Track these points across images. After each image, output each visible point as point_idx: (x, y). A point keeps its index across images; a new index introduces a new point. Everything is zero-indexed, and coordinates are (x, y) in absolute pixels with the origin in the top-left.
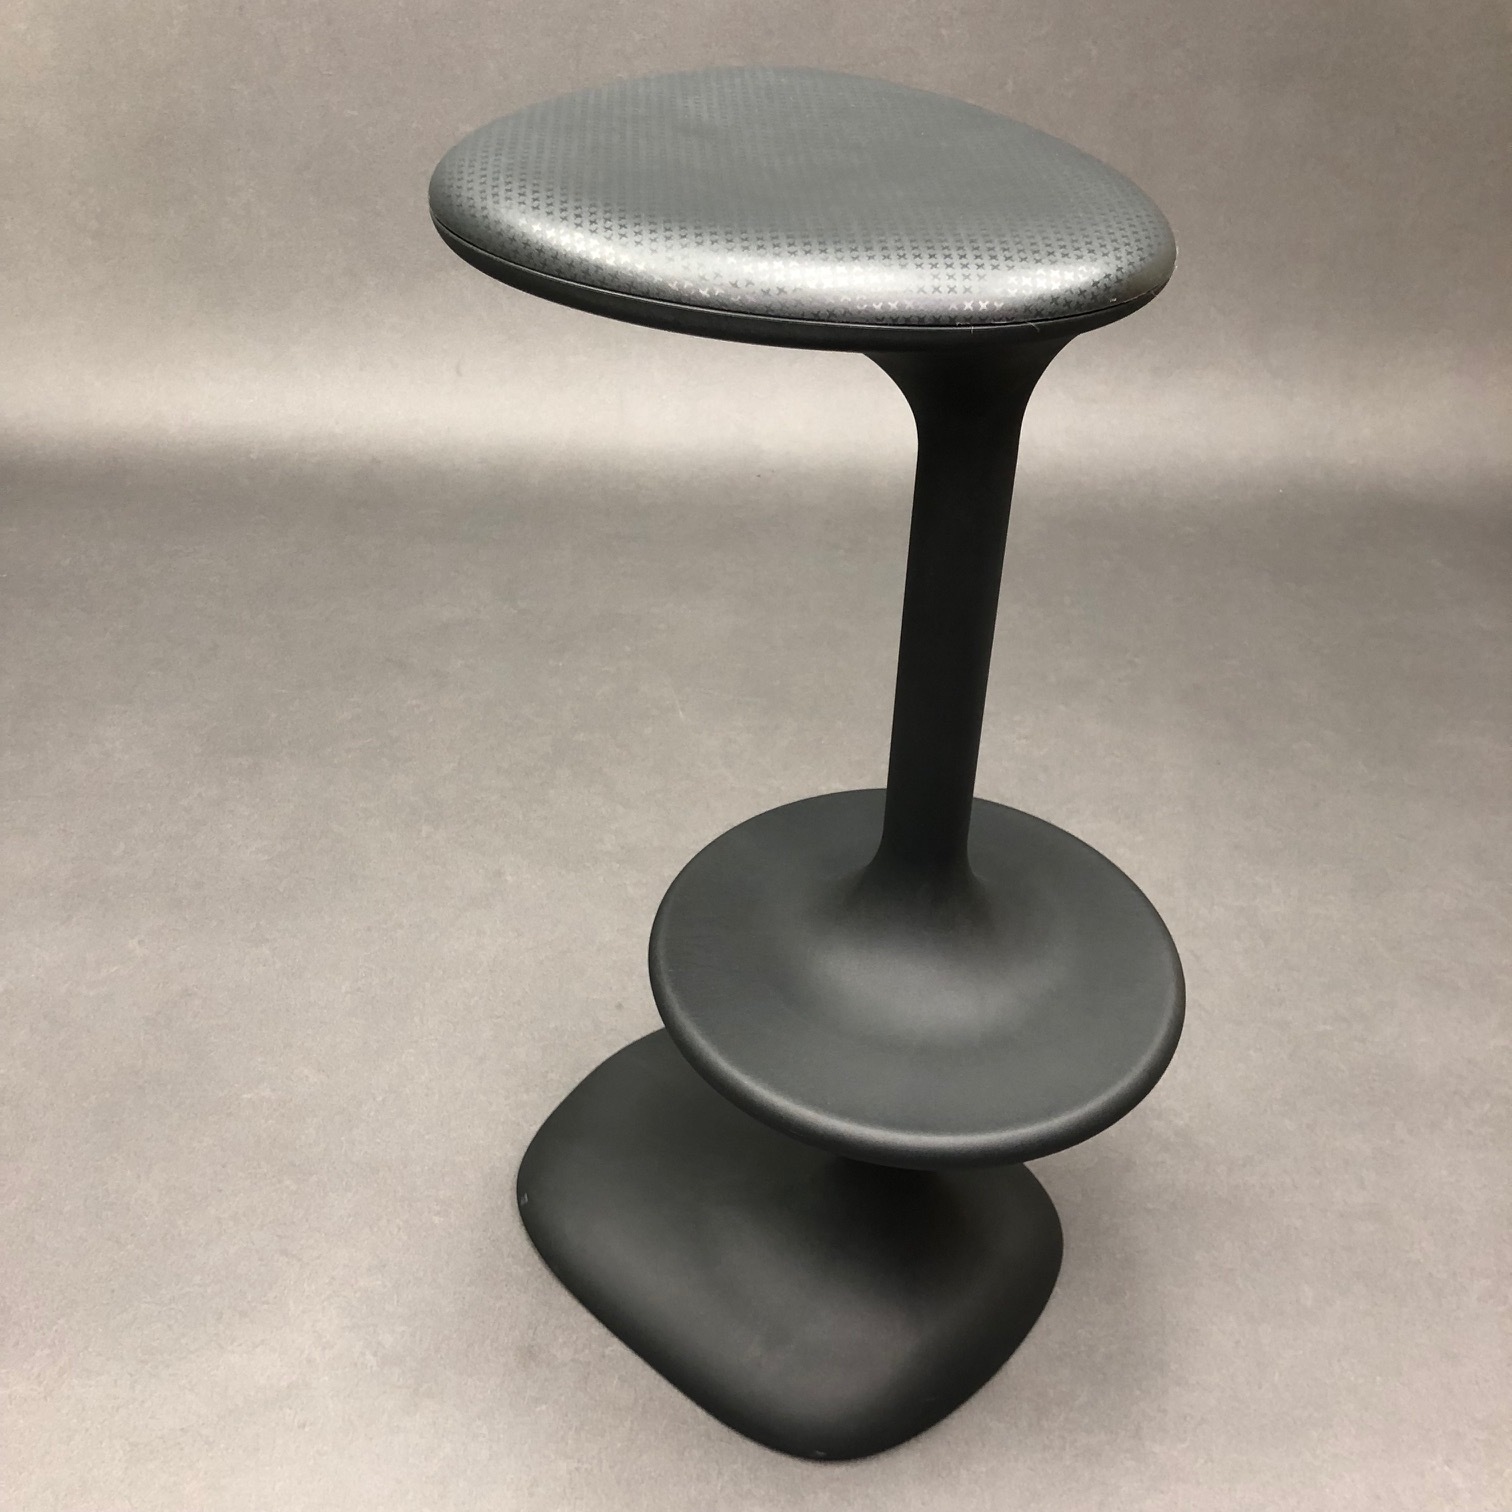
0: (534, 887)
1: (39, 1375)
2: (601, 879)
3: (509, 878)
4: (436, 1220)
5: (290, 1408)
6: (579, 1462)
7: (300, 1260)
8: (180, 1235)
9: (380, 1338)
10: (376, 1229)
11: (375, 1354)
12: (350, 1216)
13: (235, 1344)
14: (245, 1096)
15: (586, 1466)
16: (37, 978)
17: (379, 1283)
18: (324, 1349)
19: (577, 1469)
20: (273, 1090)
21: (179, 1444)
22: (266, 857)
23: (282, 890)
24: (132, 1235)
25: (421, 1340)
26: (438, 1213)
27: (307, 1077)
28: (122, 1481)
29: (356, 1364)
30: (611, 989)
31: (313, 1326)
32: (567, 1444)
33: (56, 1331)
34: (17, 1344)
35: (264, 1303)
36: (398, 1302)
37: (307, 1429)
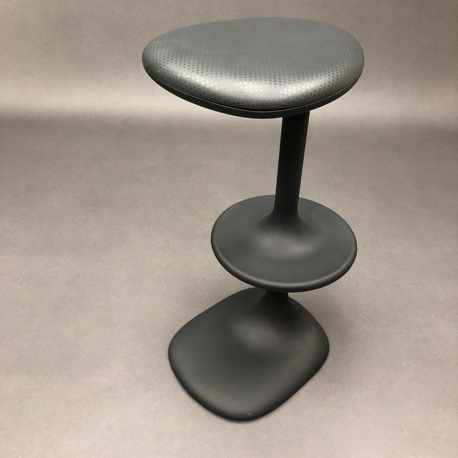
0: (178, 245)
1: (40, 382)
2: (197, 242)
3: (171, 242)
4: (152, 340)
5: (111, 393)
6: (193, 408)
7: (113, 351)
8: (78, 344)
9: (136, 373)
10: (134, 343)
11: (135, 378)
12: (127, 339)
13: (95, 375)
14: (96, 304)
15: (195, 409)
16: (35, 270)
17: (136, 357)
18: (120, 376)
19: (193, 410)
20: (104, 303)
21: (80, 402)
22: (100, 236)
23: (105, 245)
24: (65, 344)
25: (148, 374)
26: (152, 338)
27: (114, 299)
28: (65, 412)
29: (129, 381)
30: (201, 274)
31: (117, 370)
32: (190, 403)
33: (45, 370)
34: (34, 374)
35: (103, 363)
36: (141, 363)
37: (116, 398)
